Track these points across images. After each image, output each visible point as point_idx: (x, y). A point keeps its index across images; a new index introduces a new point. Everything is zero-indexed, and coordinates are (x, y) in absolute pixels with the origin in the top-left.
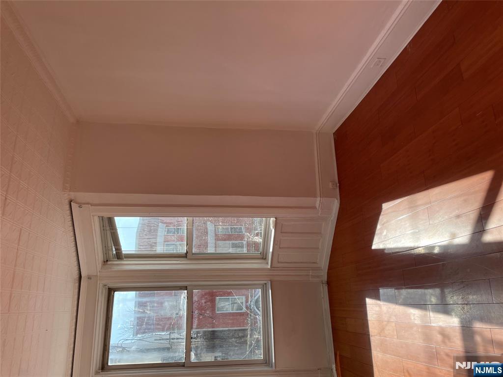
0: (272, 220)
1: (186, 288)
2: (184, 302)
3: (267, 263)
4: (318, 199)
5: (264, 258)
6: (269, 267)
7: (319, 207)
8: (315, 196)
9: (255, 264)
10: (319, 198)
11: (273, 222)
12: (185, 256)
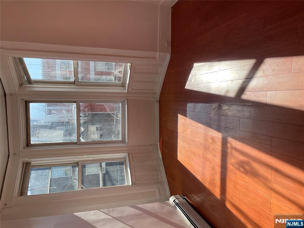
1: (75, 102)
2: (74, 110)
3: (125, 89)
4: (158, 53)
5: (124, 86)
6: (126, 92)
7: (158, 58)
8: (156, 51)
9: (117, 90)
11: (129, 65)
12: (74, 83)
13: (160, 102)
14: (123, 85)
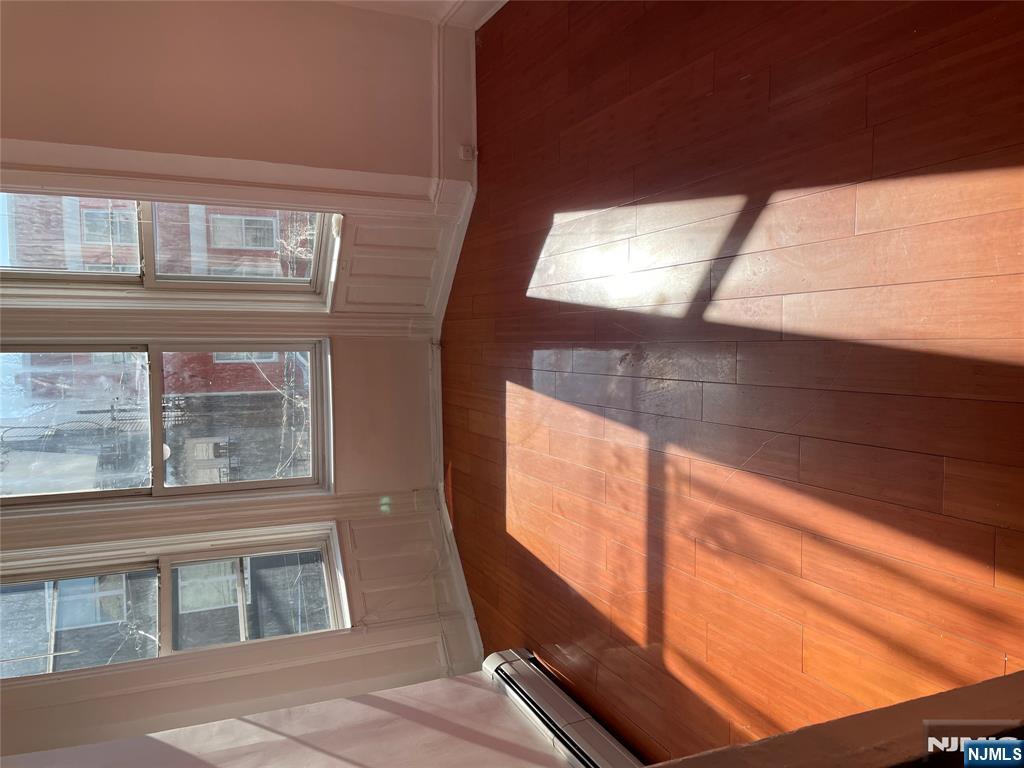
0: (336, 218)
1: (145, 348)
2: (142, 374)
3: (325, 303)
4: (435, 180)
5: (318, 291)
6: (328, 311)
7: (435, 197)
8: (429, 175)
9: (297, 304)
10: (437, 179)
11: (338, 221)
12: (139, 281)
13: (443, 344)
14: (316, 289)
